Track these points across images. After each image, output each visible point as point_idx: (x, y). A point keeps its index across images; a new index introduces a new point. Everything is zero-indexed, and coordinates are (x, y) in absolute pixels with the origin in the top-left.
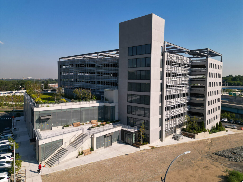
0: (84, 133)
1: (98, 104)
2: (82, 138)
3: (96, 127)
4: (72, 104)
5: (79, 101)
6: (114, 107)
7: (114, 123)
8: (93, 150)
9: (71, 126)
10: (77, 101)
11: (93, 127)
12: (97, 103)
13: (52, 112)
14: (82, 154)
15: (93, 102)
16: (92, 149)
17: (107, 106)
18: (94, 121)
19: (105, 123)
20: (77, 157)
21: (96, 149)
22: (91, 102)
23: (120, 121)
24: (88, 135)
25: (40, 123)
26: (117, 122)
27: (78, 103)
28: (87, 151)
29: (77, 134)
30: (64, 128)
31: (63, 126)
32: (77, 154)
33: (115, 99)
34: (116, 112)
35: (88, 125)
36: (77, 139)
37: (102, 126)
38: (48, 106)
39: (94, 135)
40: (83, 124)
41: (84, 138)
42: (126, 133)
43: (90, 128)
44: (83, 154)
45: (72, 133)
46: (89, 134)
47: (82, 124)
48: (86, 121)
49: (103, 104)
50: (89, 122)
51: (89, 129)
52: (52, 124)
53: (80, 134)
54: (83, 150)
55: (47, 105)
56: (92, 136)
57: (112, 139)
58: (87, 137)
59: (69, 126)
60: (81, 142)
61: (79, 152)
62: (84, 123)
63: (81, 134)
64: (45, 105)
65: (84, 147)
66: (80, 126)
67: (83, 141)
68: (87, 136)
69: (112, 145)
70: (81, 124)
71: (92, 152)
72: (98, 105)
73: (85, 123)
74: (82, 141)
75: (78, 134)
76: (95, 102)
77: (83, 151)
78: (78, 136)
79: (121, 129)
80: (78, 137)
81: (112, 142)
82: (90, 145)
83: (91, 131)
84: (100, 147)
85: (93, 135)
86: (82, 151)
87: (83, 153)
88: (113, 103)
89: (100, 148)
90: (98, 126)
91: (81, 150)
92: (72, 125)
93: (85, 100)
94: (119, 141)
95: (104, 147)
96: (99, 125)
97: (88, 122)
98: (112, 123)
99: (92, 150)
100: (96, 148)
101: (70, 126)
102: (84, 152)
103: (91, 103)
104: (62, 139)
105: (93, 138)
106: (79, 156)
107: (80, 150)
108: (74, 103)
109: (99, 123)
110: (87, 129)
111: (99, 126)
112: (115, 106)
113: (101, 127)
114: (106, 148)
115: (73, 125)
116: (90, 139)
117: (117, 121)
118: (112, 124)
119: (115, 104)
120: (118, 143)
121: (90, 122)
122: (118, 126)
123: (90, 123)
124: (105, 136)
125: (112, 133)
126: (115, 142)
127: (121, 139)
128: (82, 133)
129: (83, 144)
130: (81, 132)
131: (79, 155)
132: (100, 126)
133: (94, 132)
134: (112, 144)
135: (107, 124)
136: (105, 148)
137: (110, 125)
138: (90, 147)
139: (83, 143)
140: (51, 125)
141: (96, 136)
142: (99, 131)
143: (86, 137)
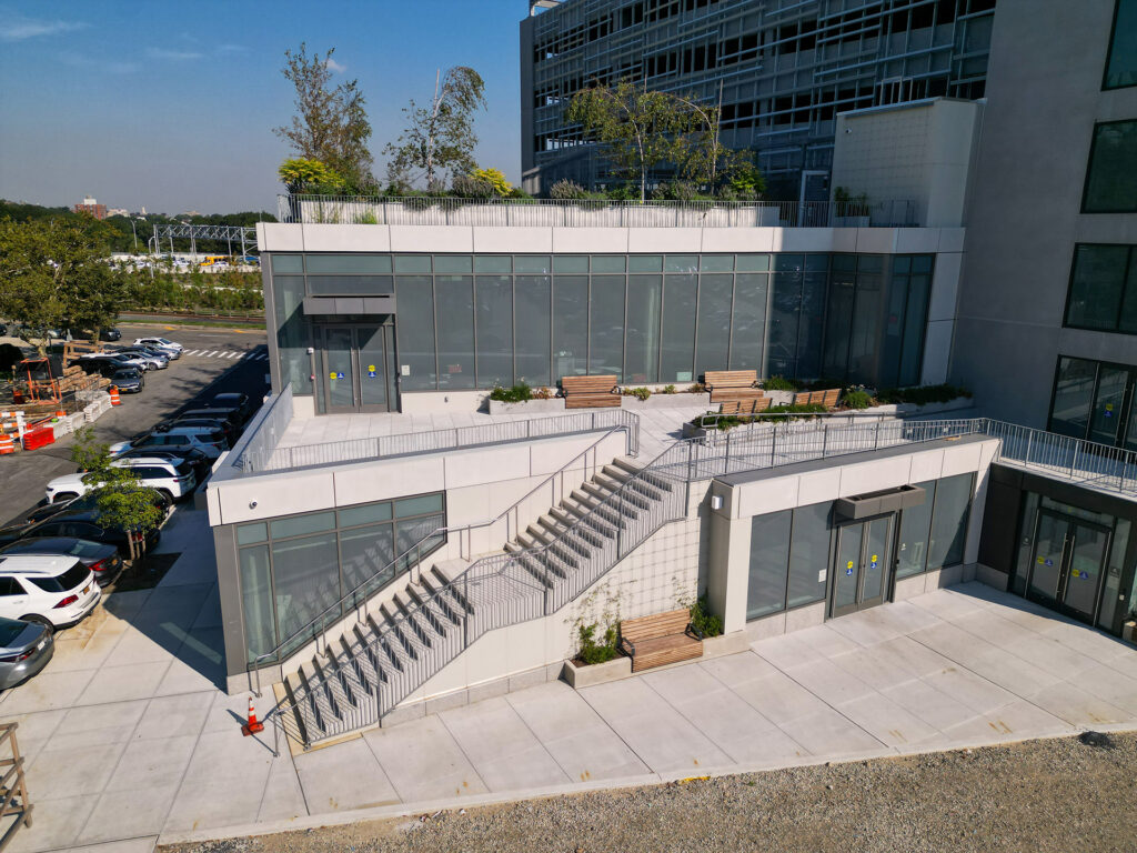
0: (639, 462)
1: (778, 231)
2: (618, 507)
3: (752, 420)
4: (559, 221)
5: (620, 201)
6: (919, 268)
7: (913, 407)
8: (722, 633)
9: (546, 397)
10: (602, 197)
11: (724, 422)
12: (764, 222)
13: (399, 270)
14: (610, 657)
15: (733, 212)
16: (706, 618)
17: (860, 249)
18: (738, 377)
19: (832, 395)
20: (566, 676)
21: (749, 620)
22: (717, 214)
23: (969, 396)
24: (678, 488)
25: (311, 350)
26: (945, 401)
27: (612, 214)
28: (658, 630)
29: (580, 463)
30: (495, 405)
31: (488, 393)
32: (568, 646)
33: (944, 191)
34: (934, 313)
35: (681, 404)
36: (574, 504)
37: (808, 418)
38: (367, 220)
39: (735, 490)
40: (643, 396)
41: (633, 508)
42: (1047, 502)
43: (697, 422)
44: (624, 654)
45: (537, 446)
46: (683, 472)
47: (634, 393)
48: (666, 374)
49: (817, 239)
50: (690, 386)
51: (692, 432)
52: (405, 370)
53: (608, 463)
54: (624, 616)
55: (361, 208)
56: (711, 493)
57: (903, 547)
58: (671, 501)
59: (531, 397)
60: (607, 542)
61: (586, 634)
62: (652, 388)
63: (615, 463)
64: (349, 210)
65: (636, 587)
66: (616, 403)
67: (628, 538)
68: (667, 488)
69: (890, 598)
70: (625, 393)
71: (708, 643)
72: (770, 239)
73: (662, 387)
74: (615, 528)
75: (590, 463)
76: (748, 215)
77: (619, 625)
78: (589, 483)
79: (992, 466)
80: (583, 488)
81: (899, 573)
82: (693, 574)
83: (703, 452)
84: (786, 608)
85: (722, 487)
86: (612, 620)
87: (618, 647)
88: (912, 222)
89: (781, 617)
90: (774, 419)
91: (607, 615)
92: (554, 391)
93: (670, 199)
94: (958, 569)
95: (821, 607)
96: (777, 409)
97: (684, 382)
98: (892, 408)
99: (707, 625)
100: (749, 608)
101: (537, 397)
102: (628, 634)
103: (716, 225)
104: (443, 494)
105: (725, 513)
106: (581, 672)
107: (598, 615)
108: (576, 213)
109: (781, 397)
110: (672, 435)
111: (776, 415)
112: (933, 256)
113: (799, 425)
114: (836, 623)
115: (562, 394)
116: (694, 523)
117: (942, 394)
118: (898, 416)
119: (937, 237)
120: (946, 584)
121: (702, 379)
122: (961, 435)
123: (695, 390)
124: (838, 513)
125: (905, 488)
126: (925, 570)
127: (985, 557)
128: (621, 455)
129: (625, 563)
130: (613, 448)
131: (583, 658)
132: (785, 418)
133: (734, 466)
134: (900, 586)
135: (848, 406)
136: (829, 614)
137: (880, 421)
138: (692, 593)
139: (624, 549)
140: (398, 375)
141: (752, 501)
142: (779, 460)
143: (656, 497)
